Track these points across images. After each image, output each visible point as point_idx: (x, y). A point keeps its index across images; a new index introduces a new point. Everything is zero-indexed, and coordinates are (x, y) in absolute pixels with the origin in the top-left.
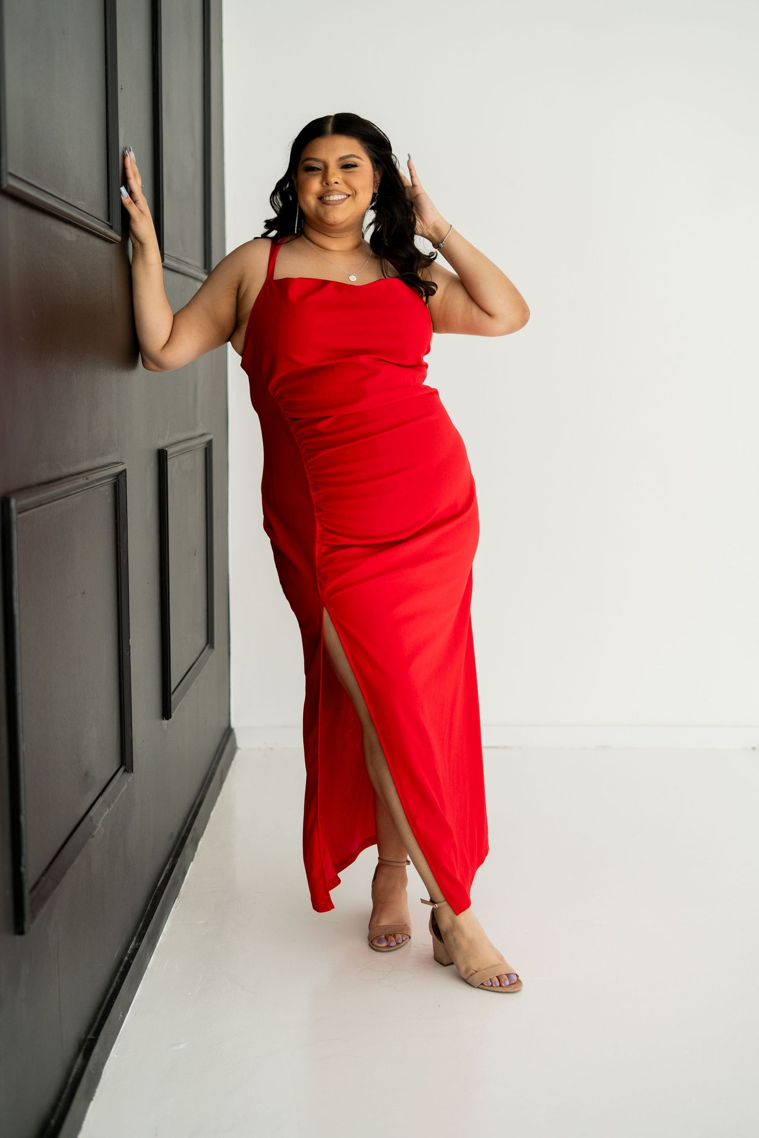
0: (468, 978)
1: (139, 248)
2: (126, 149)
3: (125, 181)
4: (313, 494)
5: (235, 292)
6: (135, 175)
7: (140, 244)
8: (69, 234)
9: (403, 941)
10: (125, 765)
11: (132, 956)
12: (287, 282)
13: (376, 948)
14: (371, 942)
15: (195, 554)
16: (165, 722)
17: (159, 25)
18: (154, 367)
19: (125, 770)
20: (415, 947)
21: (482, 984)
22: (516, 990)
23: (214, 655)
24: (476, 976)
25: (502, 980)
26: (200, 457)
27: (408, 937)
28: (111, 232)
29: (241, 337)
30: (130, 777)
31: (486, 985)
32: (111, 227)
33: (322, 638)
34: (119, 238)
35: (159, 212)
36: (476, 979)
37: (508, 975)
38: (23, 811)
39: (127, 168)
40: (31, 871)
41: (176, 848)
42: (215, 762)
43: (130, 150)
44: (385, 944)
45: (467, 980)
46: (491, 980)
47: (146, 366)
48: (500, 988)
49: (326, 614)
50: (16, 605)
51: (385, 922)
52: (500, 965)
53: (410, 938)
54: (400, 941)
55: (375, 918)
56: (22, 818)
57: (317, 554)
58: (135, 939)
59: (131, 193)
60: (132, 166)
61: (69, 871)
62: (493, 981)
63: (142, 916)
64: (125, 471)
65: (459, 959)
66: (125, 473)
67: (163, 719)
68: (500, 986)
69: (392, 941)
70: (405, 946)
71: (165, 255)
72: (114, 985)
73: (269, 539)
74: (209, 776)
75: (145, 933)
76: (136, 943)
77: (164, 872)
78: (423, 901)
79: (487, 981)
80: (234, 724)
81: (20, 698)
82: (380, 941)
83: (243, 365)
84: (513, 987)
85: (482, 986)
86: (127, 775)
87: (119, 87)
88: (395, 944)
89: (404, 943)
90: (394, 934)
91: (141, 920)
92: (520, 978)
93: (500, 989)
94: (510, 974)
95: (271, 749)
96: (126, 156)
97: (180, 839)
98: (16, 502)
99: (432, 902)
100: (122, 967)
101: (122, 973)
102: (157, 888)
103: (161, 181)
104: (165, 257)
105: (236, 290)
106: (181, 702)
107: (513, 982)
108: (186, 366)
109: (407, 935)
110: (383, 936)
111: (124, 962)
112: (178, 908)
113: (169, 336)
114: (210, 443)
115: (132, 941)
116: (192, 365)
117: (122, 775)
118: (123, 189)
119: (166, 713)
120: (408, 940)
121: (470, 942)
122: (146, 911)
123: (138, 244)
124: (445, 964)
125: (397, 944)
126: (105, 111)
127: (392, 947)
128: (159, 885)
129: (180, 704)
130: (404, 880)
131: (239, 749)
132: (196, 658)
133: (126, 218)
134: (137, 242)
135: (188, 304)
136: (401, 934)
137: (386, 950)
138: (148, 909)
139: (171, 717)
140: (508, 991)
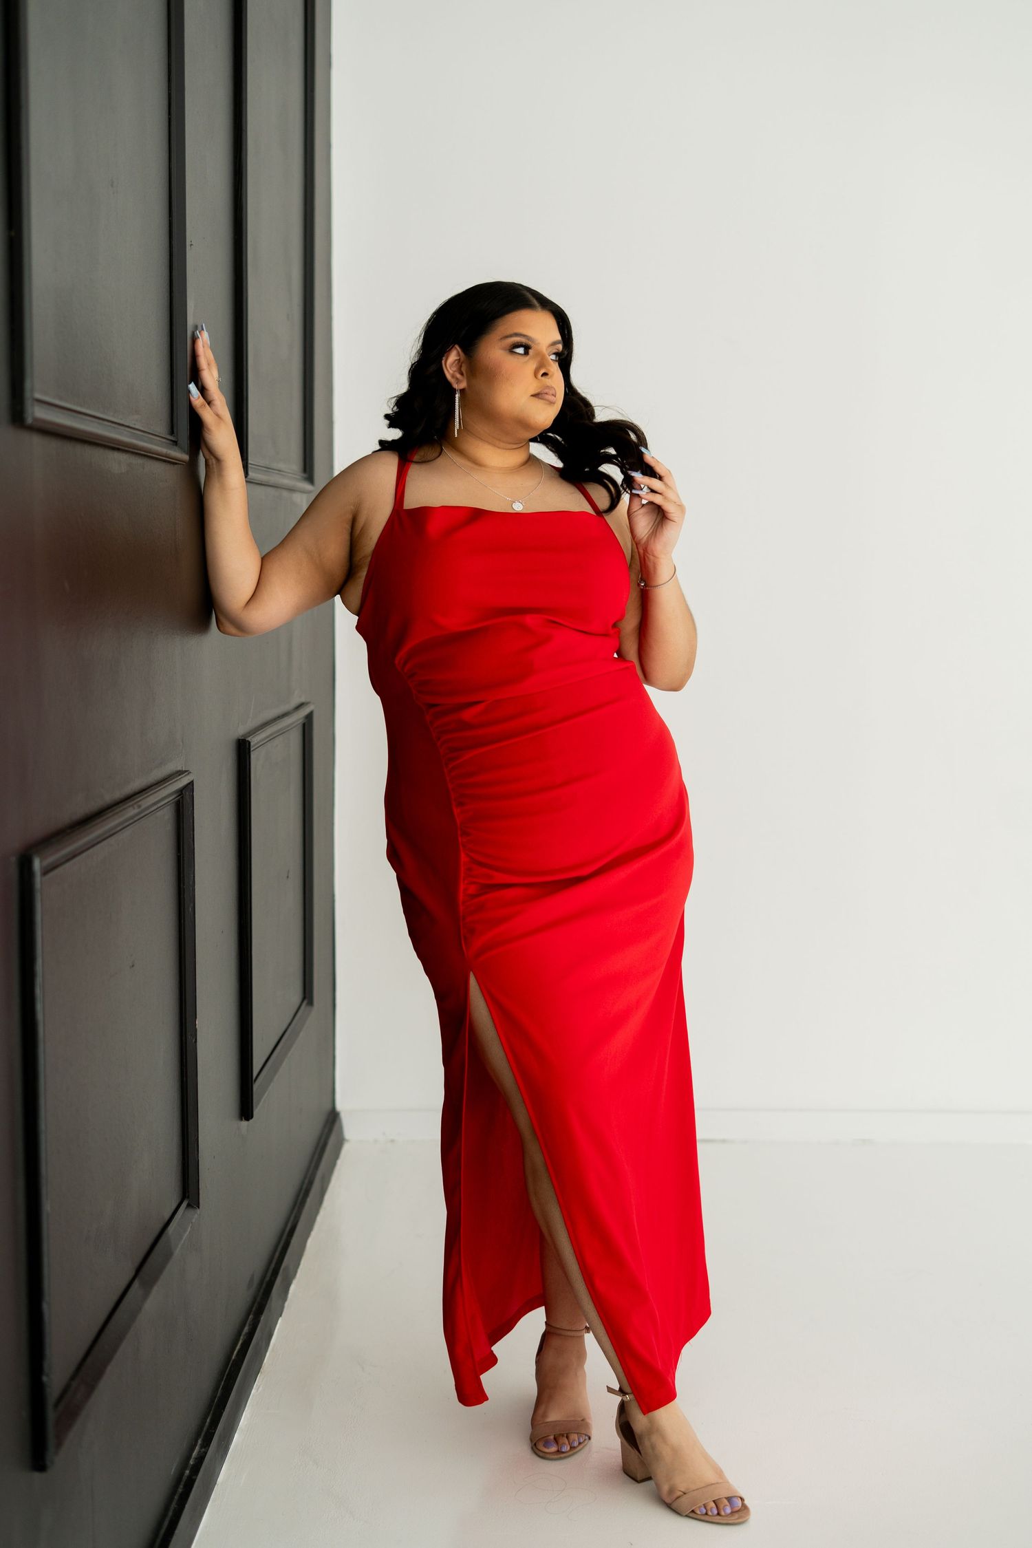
0: (673, 1502)
1: (215, 466)
2: (196, 327)
3: (195, 375)
4: (456, 811)
5: (348, 527)
6: (209, 364)
7: (215, 461)
8: (117, 463)
9: (580, 1443)
10: (188, 1197)
11: (196, 1469)
12: (423, 513)
13: (541, 1454)
14: (535, 1444)
15: (288, 877)
16: (244, 1123)
17: (244, 147)
18: (233, 630)
19: (189, 1206)
20: (596, 1452)
21: (693, 1511)
22: (741, 1520)
23: (314, 1016)
24: (684, 1500)
25: (721, 1507)
26: (295, 738)
27: (587, 1438)
28: (175, 451)
29: (357, 590)
30: (195, 1215)
31: (698, 1512)
32: (175, 443)
33: (468, 1018)
34: (186, 457)
35: (242, 408)
36: (684, 1503)
37: (729, 1499)
38: (46, 1298)
39: (198, 356)
40: (56, 1375)
41: (258, 1299)
42: (313, 1164)
43: (203, 329)
44: (554, 1449)
45: (671, 1504)
46: (705, 1506)
47: (222, 629)
48: (719, 1517)
49: (473, 981)
50: (39, 1007)
51: (554, 1416)
52: (717, 1483)
53: (590, 1438)
54: (576, 1444)
55: (540, 1411)
56: (45, 1306)
57: (461, 896)
58: (200, 1442)
59: (203, 390)
60: (205, 353)
61: (109, 1368)
62: (708, 1508)
63: (210, 1406)
64: (192, 783)
65: (660, 1471)
66: (191, 787)
67: (242, 1120)
68: (719, 1514)
69: (565, 1444)
70: (582, 1451)
71: (249, 466)
72: (170, 1513)
73: (394, 874)
74: (305, 1186)
75: (215, 1433)
76: (201, 1448)
77: (242, 1337)
78: (610, 1390)
79: (700, 1507)
80: (340, 1106)
81: (43, 1138)
82: (547, 1444)
83: (359, 628)
84: (736, 1516)
85: (692, 1515)
86: (191, 1211)
87: (188, 243)
88: (569, 1448)
89: (581, 1446)
90: (567, 1434)
91: (209, 1412)
92: (746, 1502)
93: (718, 1519)
94: (731, 1497)
95: (392, 1141)
96: (196, 339)
97: (264, 1285)
98: (41, 862)
99: (622, 1391)
100: (181, 1486)
101: (181, 1494)
102: (231, 1362)
103: (245, 363)
104: (249, 469)
105: (350, 524)
106: (267, 1093)
107: (737, 1509)
108: (278, 629)
109: (586, 1435)
110: (552, 1437)
111: (184, 1478)
112: (261, 1389)
113: (254, 587)
114: (309, 717)
115: (195, 1445)
116: (287, 627)
117: (184, 1211)
118: (192, 387)
119: (246, 1110)
120: (586, 1442)
121: (676, 1451)
122: (215, 1397)
123: (214, 461)
124: (639, 1479)
125: (571, 1447)
126: (168, 282)
127: (563, 1453)
128: (233, 1358)
129: (266, 1095)
130: (581, 1355)
131: (347, 1141)
132: (289, 1021)
133: (197, 425)
134: (212, 457)
135: (282, 543)
136: (578, 1433)
137: (556, 1457)
138: (218, 1395)
139: (252, 1117)
140: (730, 1522)
